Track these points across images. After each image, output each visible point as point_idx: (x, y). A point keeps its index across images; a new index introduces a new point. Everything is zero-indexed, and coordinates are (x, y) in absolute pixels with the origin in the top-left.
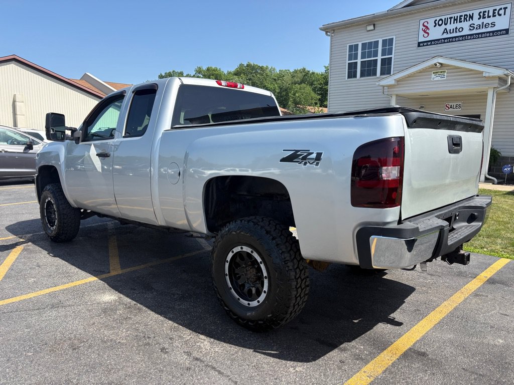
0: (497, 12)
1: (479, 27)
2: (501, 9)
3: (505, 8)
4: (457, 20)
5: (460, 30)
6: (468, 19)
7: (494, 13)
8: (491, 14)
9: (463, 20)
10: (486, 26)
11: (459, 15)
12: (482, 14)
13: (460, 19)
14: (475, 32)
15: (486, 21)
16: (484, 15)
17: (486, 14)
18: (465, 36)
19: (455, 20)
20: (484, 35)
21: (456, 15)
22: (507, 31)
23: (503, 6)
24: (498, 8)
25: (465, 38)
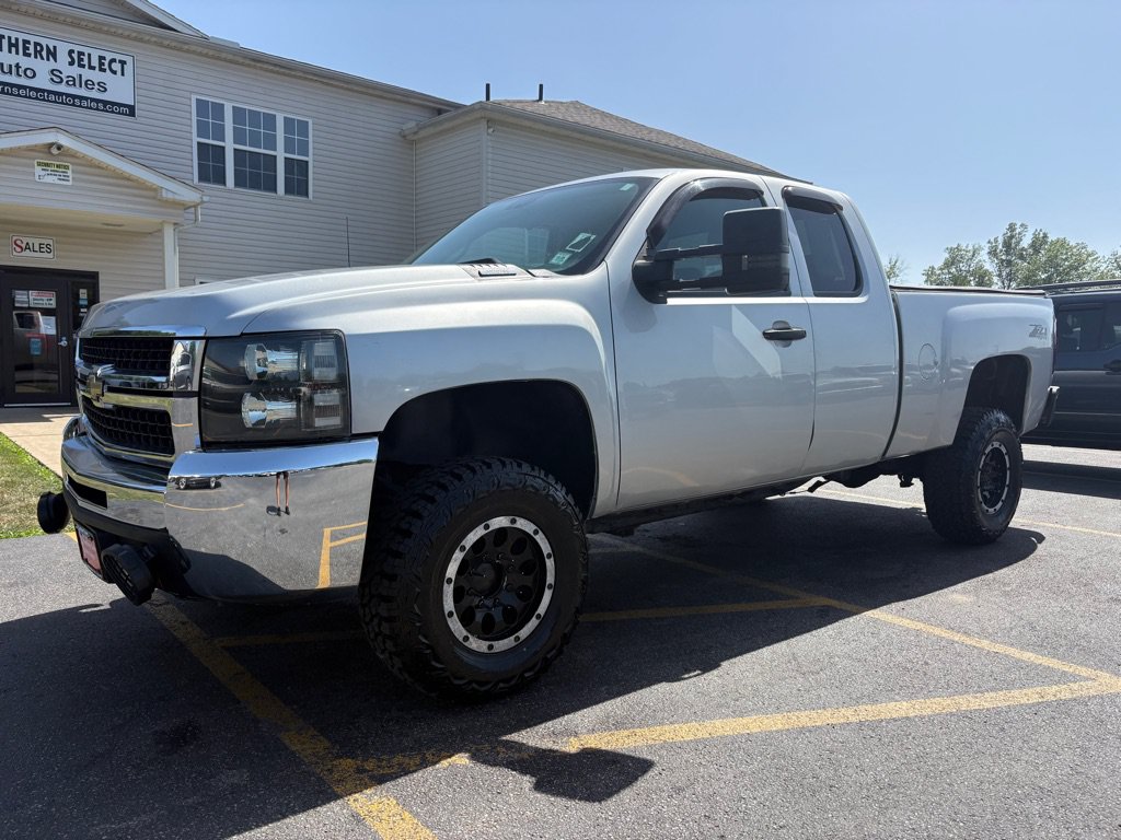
0: (106, 63)
1: (72, 81)
2: (113, 60)
3: (123, 63)
4: (16, 46)
5: (28, 72)
6: (44, 53)
7: (101, 64)
8: (95, 63)
9: (32, 51)
10: (88, 84)
11: (22, 37)
12: (75, 56)
13: (26, 48)
14: (62, 88)
15: (87, 74)
16: (80, 60)
17: (86, 58)
18: (43, 91)
19: (11, 45)
20: (85, 103)
21: (14, 35)
22: (131, 111)
23: (118, 57)
24: (109, 56)
25: (40, 94)
